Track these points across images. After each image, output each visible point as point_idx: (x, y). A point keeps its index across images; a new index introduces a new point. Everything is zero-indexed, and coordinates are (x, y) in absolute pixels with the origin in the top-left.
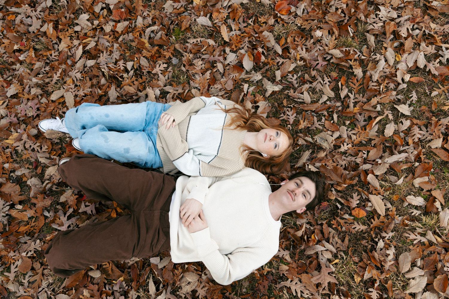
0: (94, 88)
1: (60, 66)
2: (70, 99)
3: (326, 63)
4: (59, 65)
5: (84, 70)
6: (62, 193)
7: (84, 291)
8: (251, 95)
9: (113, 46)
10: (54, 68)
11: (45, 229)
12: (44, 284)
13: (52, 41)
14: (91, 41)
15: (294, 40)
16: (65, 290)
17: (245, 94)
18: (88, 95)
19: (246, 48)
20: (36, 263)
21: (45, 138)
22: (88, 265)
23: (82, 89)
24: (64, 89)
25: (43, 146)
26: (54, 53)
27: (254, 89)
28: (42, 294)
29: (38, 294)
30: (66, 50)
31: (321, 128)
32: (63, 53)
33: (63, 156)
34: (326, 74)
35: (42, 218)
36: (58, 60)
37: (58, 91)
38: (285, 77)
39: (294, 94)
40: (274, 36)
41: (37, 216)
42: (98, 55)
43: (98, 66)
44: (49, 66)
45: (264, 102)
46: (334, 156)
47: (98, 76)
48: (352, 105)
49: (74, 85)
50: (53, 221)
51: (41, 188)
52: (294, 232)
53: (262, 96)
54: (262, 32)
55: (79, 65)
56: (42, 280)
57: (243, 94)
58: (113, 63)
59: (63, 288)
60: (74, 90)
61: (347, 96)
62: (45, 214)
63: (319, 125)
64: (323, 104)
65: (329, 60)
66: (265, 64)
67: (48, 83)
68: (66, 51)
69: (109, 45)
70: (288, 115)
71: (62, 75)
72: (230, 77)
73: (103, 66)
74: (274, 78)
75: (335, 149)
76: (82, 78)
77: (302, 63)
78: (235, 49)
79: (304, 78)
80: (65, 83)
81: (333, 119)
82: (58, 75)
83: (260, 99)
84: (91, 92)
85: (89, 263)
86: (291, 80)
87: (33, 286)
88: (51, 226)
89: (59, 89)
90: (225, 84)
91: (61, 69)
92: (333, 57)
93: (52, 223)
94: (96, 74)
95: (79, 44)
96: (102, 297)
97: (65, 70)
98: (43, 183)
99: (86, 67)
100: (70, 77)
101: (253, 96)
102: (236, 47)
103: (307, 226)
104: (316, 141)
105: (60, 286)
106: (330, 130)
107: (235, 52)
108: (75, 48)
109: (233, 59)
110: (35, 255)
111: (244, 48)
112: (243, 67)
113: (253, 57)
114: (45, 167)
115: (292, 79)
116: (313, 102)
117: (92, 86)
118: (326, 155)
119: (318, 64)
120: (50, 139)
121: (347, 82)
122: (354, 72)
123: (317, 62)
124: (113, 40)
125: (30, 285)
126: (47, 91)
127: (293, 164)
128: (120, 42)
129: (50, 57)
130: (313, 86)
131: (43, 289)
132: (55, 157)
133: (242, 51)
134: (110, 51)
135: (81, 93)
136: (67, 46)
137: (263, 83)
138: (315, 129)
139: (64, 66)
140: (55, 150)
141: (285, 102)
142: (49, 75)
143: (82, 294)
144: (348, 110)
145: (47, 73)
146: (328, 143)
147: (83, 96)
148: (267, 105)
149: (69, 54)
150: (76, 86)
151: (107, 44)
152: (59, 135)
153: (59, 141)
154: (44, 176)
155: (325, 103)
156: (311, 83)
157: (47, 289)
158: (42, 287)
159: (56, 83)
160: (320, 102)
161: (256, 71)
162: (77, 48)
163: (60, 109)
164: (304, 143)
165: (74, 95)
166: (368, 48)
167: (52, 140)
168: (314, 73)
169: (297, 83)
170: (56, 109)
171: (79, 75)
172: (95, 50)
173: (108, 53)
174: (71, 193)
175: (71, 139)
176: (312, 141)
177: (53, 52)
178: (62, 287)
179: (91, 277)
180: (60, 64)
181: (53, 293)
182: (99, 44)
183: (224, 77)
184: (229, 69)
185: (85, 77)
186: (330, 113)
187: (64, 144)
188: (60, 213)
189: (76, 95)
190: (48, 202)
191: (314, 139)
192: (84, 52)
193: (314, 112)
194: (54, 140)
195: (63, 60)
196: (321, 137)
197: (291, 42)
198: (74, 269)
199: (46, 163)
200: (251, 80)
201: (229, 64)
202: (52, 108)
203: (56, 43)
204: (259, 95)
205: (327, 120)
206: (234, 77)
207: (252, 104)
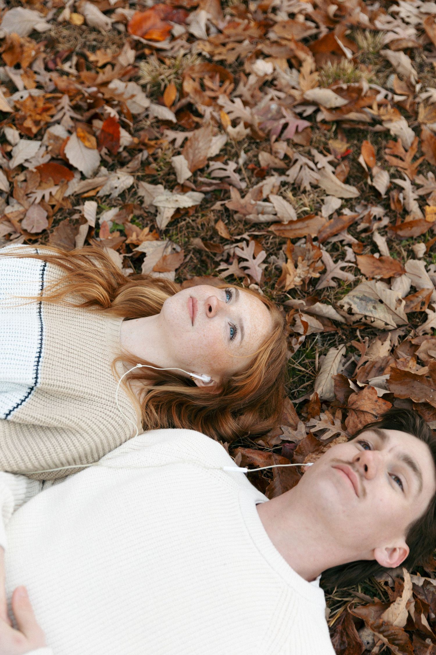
3: (306, 124)
8: (112, 232)
15: (203, 87)
17: (90, 228)
19: (67, 122)
27: (118, 215)
31: (350, 277)
34: (317, 148)
38: (202, 170)
39: (243, 201)
40: (144, 87)
45: (155, 243)
46: (416, 347)
48: (414, 206)
52: (379, 617)
53: (147, 230)
54: (105, 84)
57: (84, 229)
61: (393, 187)
63: (343, 269)
64: (335, 216)
65: (311, 118)
66: (132, 151)
70: (241, 260)
72: (32, 200)
74: (172, 177)
75: (416, 327)
77: (241, 130)
78: (35, 130)
79: (258, 163)
81: (375, 249)
83: (141, 237)
86: (222, 174)
90: (20, 221)
92: (322, 108)
101: (117, 234)
102: (37, 123)
103: (416, 582)
104: (350, 309)
106: (379, 277)
107: (38, 136)
109: (33, 154)
111: (63, 122)
112: (72, 168)
113: (93, 139)
115: (225, 170)
116: (303, 217)
118: (393, 351)
119: (286, 126)
121: (379, 157)
122: (388, 130)
123: (283, 121)
127: (301, 400)
130: (290, 180)
133: (58, 130)
137: (141, 192)
138: (333, 284)
141: (221, 229)
144: (409, 219)
146: (388, 308)
148: (169, 249)
155: (339, 212)
156: (282, 172)
160: (326, 212)
161: (112, 168)
166: (400, 78)
168: (282, 148)
169: (242, 180)
176: (338, 317)
183: (13, 201)
184: (25, 181)
186: (363, 235)
191: (342, 307)
193: (315, 239)
196: (360, 295)
197: (196, 91)
200: (101, 194)
201: (22, 168)
204: (138, 229)
205: (361, 255)
206: (47, 198)
207: (120, 254)
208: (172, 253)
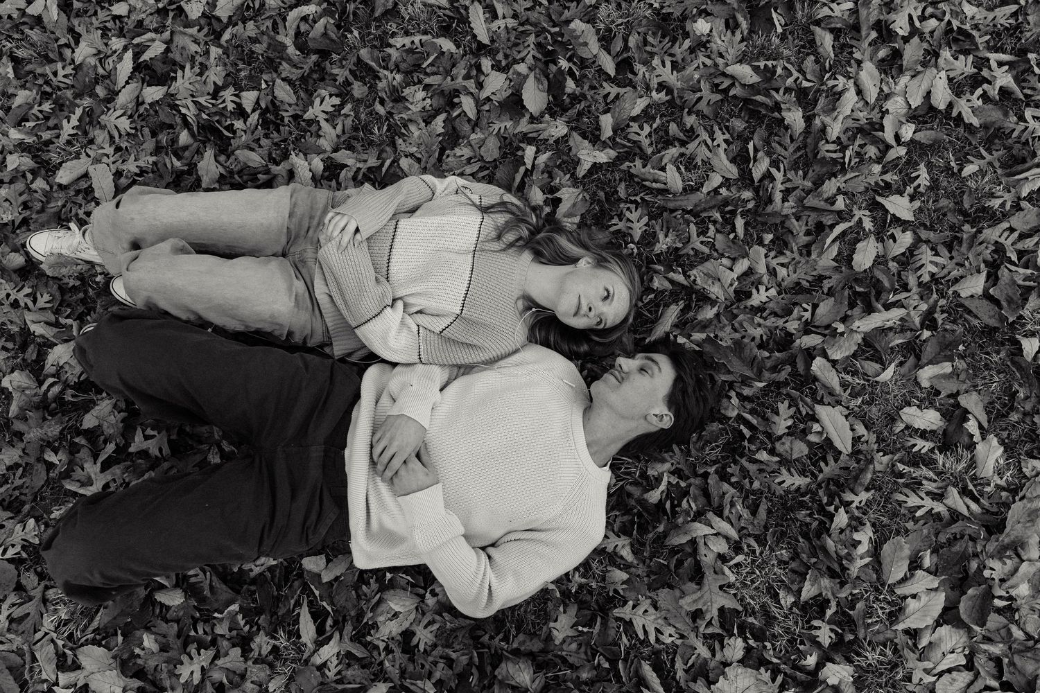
0: (163, 154)
1: (78, 101)
2: (102, 180)
3: (719, 97)
4: (75, 98)
5: (137, 110)
6: (87, 406)
7: (145, 637)
8: (543, 173)
9: (207, 52)
10: (63, 105)
11: (47, 493)
12: (48, 623)
13: (57, 40)
14: (153, 40)
15: (645, 42)
16: (98, 637)
17: (527, 170)
18: (147, 173)
19: (530, 60)
20: (27, 574)
21: (43, 274)
22: (149, 574)
23: (132, 157)
24: (89, 156)
25: (38, 295)
26: (63, 68)
27: (550, 159)
28: (42, 646)
29: (34, 647)
30: (93, 61)
31: (706, 250)
32: (85, 69)
33: (89, 318)
34: (719, 124)
35: (40, 468)
36: (73, 86)
37: (74, 162)
38: (623, 130)
39: (643, 170)
40: (598, 31)
41: (27, 464)
42: (172, 74)
43: (170, 102)
44: (50, 102)
45: (572, 190)
46: (736, 316)
47: (171, 126)
48: (778, 196)
49: (114, 147)
50: (67, 475)
51: (35, 395)
52: (642, 495)
53: (568, 176)
54: (568, 22)
55: (124, 98)
56: (42, 615)
57: (522, 169)
58: (208, 94)
59: (94, 631)
60: (112, 159)
61: (768, 176)
62: (46, 457)
63: (702, 243)
64: (712, 194)
65: (726, 91)
66: (575, 98)
67: (50, 142)
68: (93, 64)
69: (199, 50)
70: (628, 220)
71: (83, 124)
72: (491, 129)
73: (184, 102)
74: (598, 133)
75: (739, 300)
76: (133, 131)
77: (661, 97)
78: (504, 63)
79: (667, 132)
80: (92, 142)
81: (733, 229)
82: (74, 121)
83: (563, 181)
84: (155, 163)
85: (153, 572)
86: (636, 138)
87: (21, 628)
88: (62, 487)
89: (77, 157)
90: (480, 148)
91: (81, 108)
92: (737, 84)
93: (64, 478)
94: (168, 122)
95: (125, 49)
96: (188, 650)
97: (92, 110)
98: (41, 383)
99: (143, 103)
100: (103, 127)
101: (546, 175)
102: (506, 56)
103: (671, 480)
104: (695, 280)
105: (86, 627)
106: (727, 255)
107: (503, 69)
108: (114, 57)
109: (499, 88)
110: (24, 555)
111: (526, 60)
112: (524, 107)
113: (546, 83)
114: (45, 344)
115: (639, 135)
116: (688, 190)
117: (158, 150)
118: (718, 315)
119: (700, 98)
120: (56, 278)
121: (767, 142)
122: (783, 119)
123: (698, 95)
124: (207, 39)
125: (14, 625)
126: (48, 162)
127: (641, 336)
128: (225, 44)
129: (54, 79)
130: (688, 152)
131: (46, 634)
132: (69, 321)
133: (522, 68)
134: (201, 64)
135: (131, 167)
136: (95, 51)
137: (571, 143)
138: (692, 253)
139: (87, 102)
140: (69, 305)
141: (622, 190)
142: (51, 123)
143: (140, 645)
144: (769, 209)
145: (47, 118)
146: (723, 286)
147: (136, 174)
148: (581, 197)
149: (101, 71)
150: (118, 149)
151: (194, 48)
152: (79, 267)
153: (78, 283)
154: (43, 366)
155: (716, 191)
156: (683, 144)
157: (54, 635)
158: (44, 630)
159: (69, 143)
160: (705, 190)
161: (553, 115)
162: (120, 59)
163: (81, 206)
164: (667, 285)
165: (114, 170)
166: (817, 61)
167: (60, 280)
168: (690, 120)
169: (651, 144)
170: (69, 205)
171: (124, 124)
172: (164, 63)
173: (197, 70)
174: (110, 408)
175: (109, 278)
176: (685, 283)
177: (60, 65)
178: (91, 629)
179: (162, 605)
180: (79, 95)
181: (71, 645)
182: (173, 48)
183: (478, 130)
184: (488, 111)
185: (139, 127)
186: (728, 216)
187: (90, 290)
188: (84, 454)
189: (117, 171)
190: (53, 429)
191: (689, 276)
192: (138, 68)
193: (690, 212)
194: (66, 280)
195: (85, 86)
196: (705, 271)
197: (638, 47)
198: (116, 585)
199: (48, 336)
200: (541, 137)
201: (488, 99)
202: (60, 204)
203: (67, 46)
204: (562, 174)
205: (720, 232)
206: (502, 131)
207: (544, 193)
208: (582, 200)
